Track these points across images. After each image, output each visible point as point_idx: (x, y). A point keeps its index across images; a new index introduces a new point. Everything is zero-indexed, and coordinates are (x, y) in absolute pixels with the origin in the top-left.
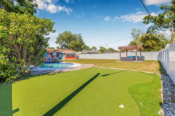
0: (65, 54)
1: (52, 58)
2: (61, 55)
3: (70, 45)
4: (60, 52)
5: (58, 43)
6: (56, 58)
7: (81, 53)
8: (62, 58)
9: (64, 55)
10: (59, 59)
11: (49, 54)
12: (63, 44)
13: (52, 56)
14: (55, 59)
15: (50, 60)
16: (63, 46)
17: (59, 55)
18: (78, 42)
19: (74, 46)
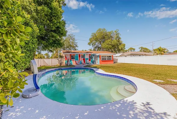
0: (99, 56)
1: (84, 62)
2: (95, 58)
3: (104, 45)
4: (93, 54)
5: (91, 44)
6: (89, 61)
7: (121, 56)
8: (95, 62)
9: (99, 59)
10: (92, 63)
11: (81, 56)
12: (96, 46)
13: (84, 59)
14: (87, 63)
15: (81, 65)
16: (96, 48)
17: (92, 58)
18: (114, 41)
19: (110, 46)
